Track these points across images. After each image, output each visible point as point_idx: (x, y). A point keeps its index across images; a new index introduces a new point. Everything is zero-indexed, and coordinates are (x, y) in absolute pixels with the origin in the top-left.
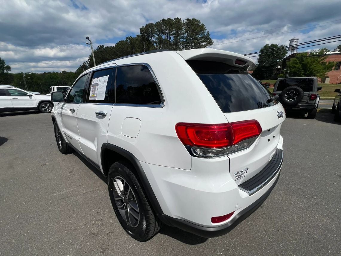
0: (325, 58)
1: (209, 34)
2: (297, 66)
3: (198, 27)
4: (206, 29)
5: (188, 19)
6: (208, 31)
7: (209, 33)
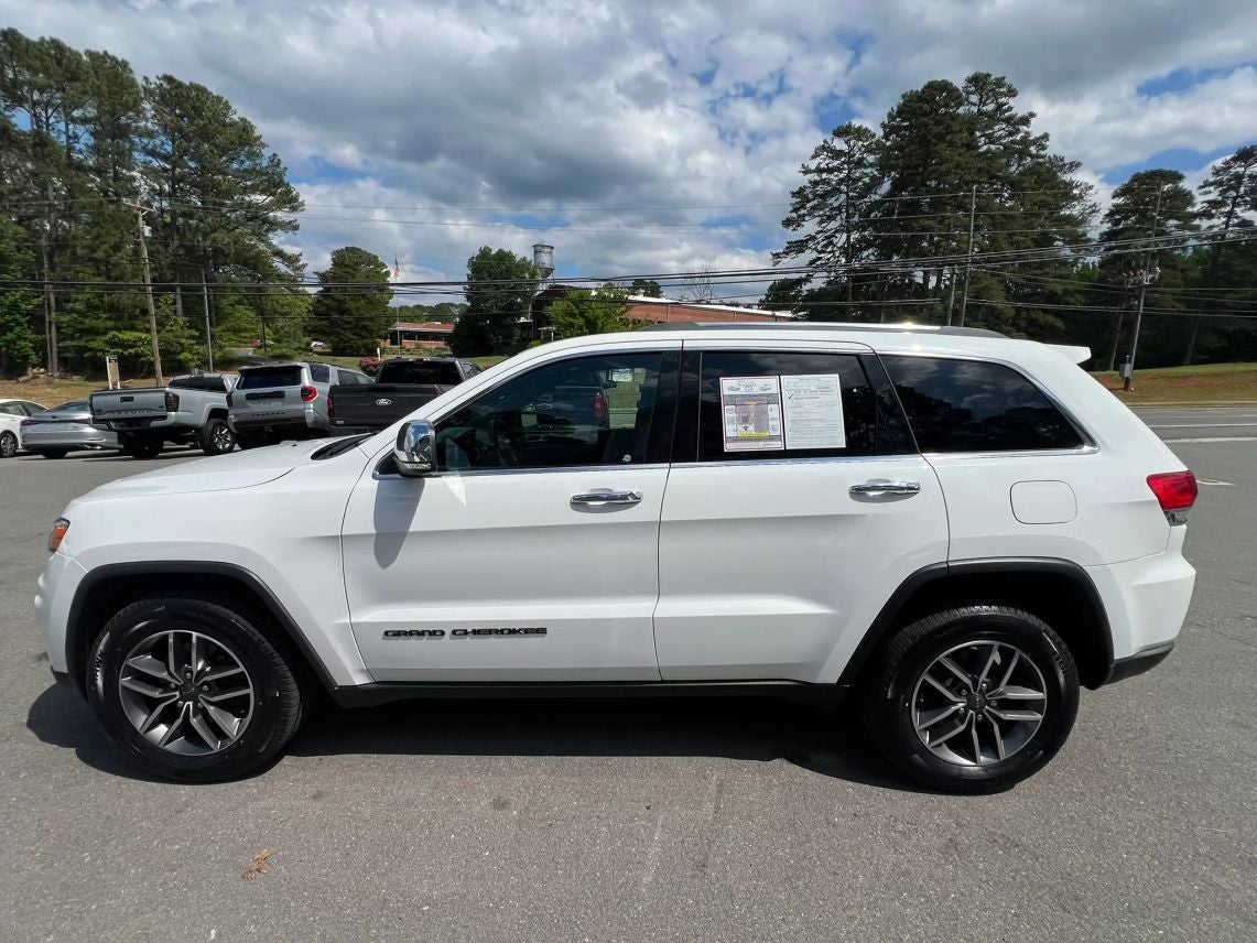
0: (629, 308)
1: (282, 166)
2: (576, 321)
3: (225, 125)
4: (264, 146)
5: (169, 79)
6: (275, 155)
7: (278, 164)
